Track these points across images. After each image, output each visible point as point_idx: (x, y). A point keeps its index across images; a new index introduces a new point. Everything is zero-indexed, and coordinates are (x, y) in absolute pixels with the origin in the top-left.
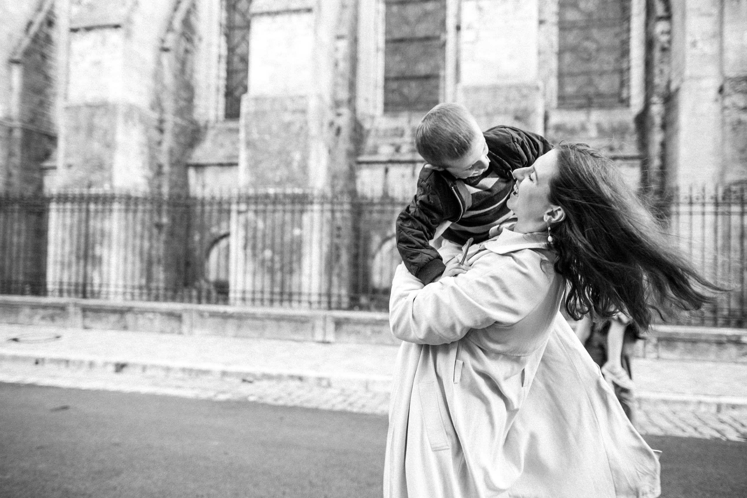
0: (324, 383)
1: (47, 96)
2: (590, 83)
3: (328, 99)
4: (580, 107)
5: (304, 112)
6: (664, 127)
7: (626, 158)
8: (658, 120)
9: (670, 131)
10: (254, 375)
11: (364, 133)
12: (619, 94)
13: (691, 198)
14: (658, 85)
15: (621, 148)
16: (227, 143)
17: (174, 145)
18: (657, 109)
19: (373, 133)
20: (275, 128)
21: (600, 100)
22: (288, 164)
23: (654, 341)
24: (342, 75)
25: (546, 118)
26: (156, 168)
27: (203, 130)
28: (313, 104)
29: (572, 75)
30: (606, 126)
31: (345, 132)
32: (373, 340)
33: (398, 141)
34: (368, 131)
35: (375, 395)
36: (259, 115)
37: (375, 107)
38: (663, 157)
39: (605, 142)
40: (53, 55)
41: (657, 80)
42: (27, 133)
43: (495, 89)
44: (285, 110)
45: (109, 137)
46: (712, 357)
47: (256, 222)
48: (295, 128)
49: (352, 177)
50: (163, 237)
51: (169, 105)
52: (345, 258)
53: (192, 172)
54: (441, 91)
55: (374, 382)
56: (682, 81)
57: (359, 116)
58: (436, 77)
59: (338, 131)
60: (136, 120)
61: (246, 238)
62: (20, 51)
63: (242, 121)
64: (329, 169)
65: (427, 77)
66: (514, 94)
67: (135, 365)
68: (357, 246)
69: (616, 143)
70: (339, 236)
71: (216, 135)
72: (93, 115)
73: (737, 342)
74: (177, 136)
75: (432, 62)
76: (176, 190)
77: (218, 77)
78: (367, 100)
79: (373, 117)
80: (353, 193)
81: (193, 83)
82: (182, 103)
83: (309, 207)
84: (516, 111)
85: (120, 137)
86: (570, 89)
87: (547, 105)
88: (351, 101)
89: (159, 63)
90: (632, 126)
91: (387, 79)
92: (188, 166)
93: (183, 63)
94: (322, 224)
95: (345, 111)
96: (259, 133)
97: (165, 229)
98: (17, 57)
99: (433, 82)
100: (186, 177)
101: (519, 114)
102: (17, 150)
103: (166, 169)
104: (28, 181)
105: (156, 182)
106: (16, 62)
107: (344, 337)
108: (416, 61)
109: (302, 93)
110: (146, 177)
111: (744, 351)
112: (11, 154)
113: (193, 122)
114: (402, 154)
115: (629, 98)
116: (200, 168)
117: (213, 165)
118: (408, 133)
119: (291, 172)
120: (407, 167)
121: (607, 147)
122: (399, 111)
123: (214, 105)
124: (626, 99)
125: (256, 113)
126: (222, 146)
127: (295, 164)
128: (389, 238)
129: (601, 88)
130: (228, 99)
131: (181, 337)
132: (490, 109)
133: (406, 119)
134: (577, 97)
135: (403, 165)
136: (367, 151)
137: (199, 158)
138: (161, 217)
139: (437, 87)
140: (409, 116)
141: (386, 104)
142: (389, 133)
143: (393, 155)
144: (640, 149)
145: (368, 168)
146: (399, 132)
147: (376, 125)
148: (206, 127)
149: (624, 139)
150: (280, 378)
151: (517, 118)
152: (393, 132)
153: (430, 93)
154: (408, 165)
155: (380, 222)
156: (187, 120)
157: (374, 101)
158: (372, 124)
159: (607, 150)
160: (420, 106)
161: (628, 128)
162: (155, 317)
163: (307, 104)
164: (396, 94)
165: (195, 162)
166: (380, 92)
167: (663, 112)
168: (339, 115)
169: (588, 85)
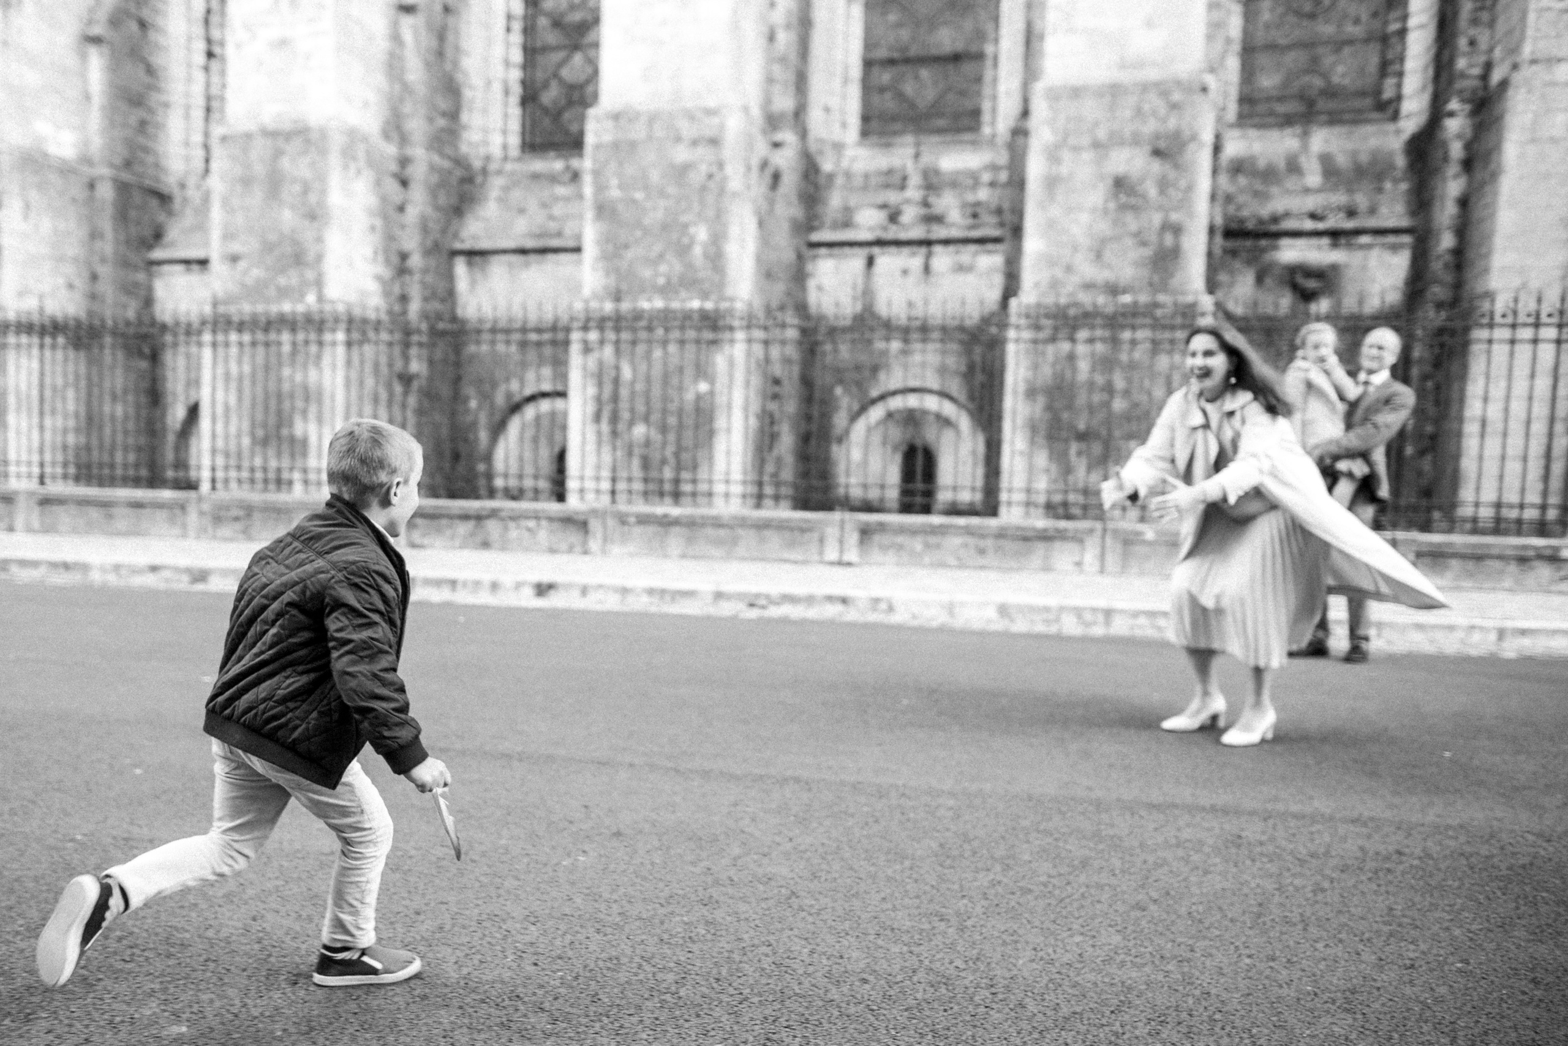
0: (883, 606)
1: (151, 111)
2: (1314, 66)
3: (756, 112)
4: (1288, 121)
5: (714, 142)
6: (1468, 165)
7: (1379, 232)
8: (1456, 150)
9: (1479, 175)
10: (768, 597)
11: (822, 181)
12: (1378, 91)
13: (1538, 315)
14: (1463, 75)
15: (1372, 211)
16: (532, 205)
17: (429, 211)
18: (1455, 126)
19: (839, 181)
20: (655, 176)
21: (1332, 105)
22: (683, 251)
24: (783, 60)
25: (1217, 149)
26: (395, 260)
27: (479, 179)
28: (734, 126)
29: (1272, 47)
30: (1342, 161)
31: (790, 181)
32: (927, 560)
33: (893, 197)
34: (831, 177)
36: (623, 149)
37: (844, 125)
38: (1463, 229)
39: (1339, 198)
40: (160, 21)
41: (1461, 63)
42: (123, 188)
43: (1114, 91)
44: (678, 139)
45: (313, 198)
46: (1508, 583)
47: (617, 368)
48: (696, 178)
49: (799, 276)
50: (412, 401)
51: (417, 126)
52: (787, 441)
53: (461, 268)
54: (987, 91)
56: (1515, 67)
57: (813, 147)
58: (980, 56)
59: (776, 177)
60: (362, 163)
61: (599, 400)
62: (102, 15)
63: (586, 163)
64: (759, 260)
65: (956, 58)
66: (1154, 101)
67: (566, 585)
68: (808, 418)
69: (1361, 200)
70: (775, 397)
71: (506, 189)
72: (278, 154)
73: (1553, 558)
74: (433, 192)
75: (968, 25)
76: (436, 306)
77: (507, 63)
78: (827, 110)
79: (838, 147)
80: (802, 308)
81: (459, 77)
82: (441, 122)
83: (727, 335)
84: (1157, 136)
85: (335, 198)
86: (1268, 81)
87: (1219, 120)
88: (799, 113)
89: (396, 38)
90: (1401, 161)
91: (868, 64)
92: (455, 253)
93: (441, 35)
94: (748, 372)
95: (788, 136)
96: (620, 187)
97: (415, 384)
98: (97, 30)
99: (967, 68)
100: (449, 277)
101: (1162, 145)
102: (107, 225)
103: (416, 261)
104: (128, 289)
105: (397, 290)
106: (96, 40)
107: (876, 555)
108: (933, 24)
109: (711, 103)
110: (378, 278)
111: (1562, 573)
112: (95, 235)
113: (460, 162)
114: (903, 226)
115: (1399, 98)
116: (477, 259)
117: (504, 252)
118: (915, 180)
119: (690, 266)
120: (914, 254)
121: (1339, 209)
122: (895, 133)
123: (499, 124)
124: (1390, 102)
125: (616, 145)
126: (522, 211)
127: (698, 250)
128: (874, 402)
129: (1336, 79)
130: (528, 111)
131: (587, 558)
132: (1102, 134)
133: (910, 151)
134: (1280, 99)
135: (906, 250)
136: (828, 220)
137: (474, 237)
138: (406, 358)
139: (979, 80)
140: (918, 145)
141: (866, 119)
142: (873, 181)
143: (885, 229)
144: (1413, 213)
145: (831, 256)
146: (896, 179)
147: (845, 163)
148: (484, 171)
149: (1380, 190)
150: (810, 600)
151: (1157, 153)
152: (881, 179)
153: (962, 93)
154: (915, 249)
155: (858, 368)
156: (449, 158)
157: (843, 112)
158: (838, 162)
159: (1342, 215)
160: (941, 123)
161: (1392, 167)
162: (539, 525)
163: (722, 127)
164: (888, 95)
165: (467, 245)
166: (855, 92)
167: (1469, 133)
168: (777, 145)
169: (1307, 71)
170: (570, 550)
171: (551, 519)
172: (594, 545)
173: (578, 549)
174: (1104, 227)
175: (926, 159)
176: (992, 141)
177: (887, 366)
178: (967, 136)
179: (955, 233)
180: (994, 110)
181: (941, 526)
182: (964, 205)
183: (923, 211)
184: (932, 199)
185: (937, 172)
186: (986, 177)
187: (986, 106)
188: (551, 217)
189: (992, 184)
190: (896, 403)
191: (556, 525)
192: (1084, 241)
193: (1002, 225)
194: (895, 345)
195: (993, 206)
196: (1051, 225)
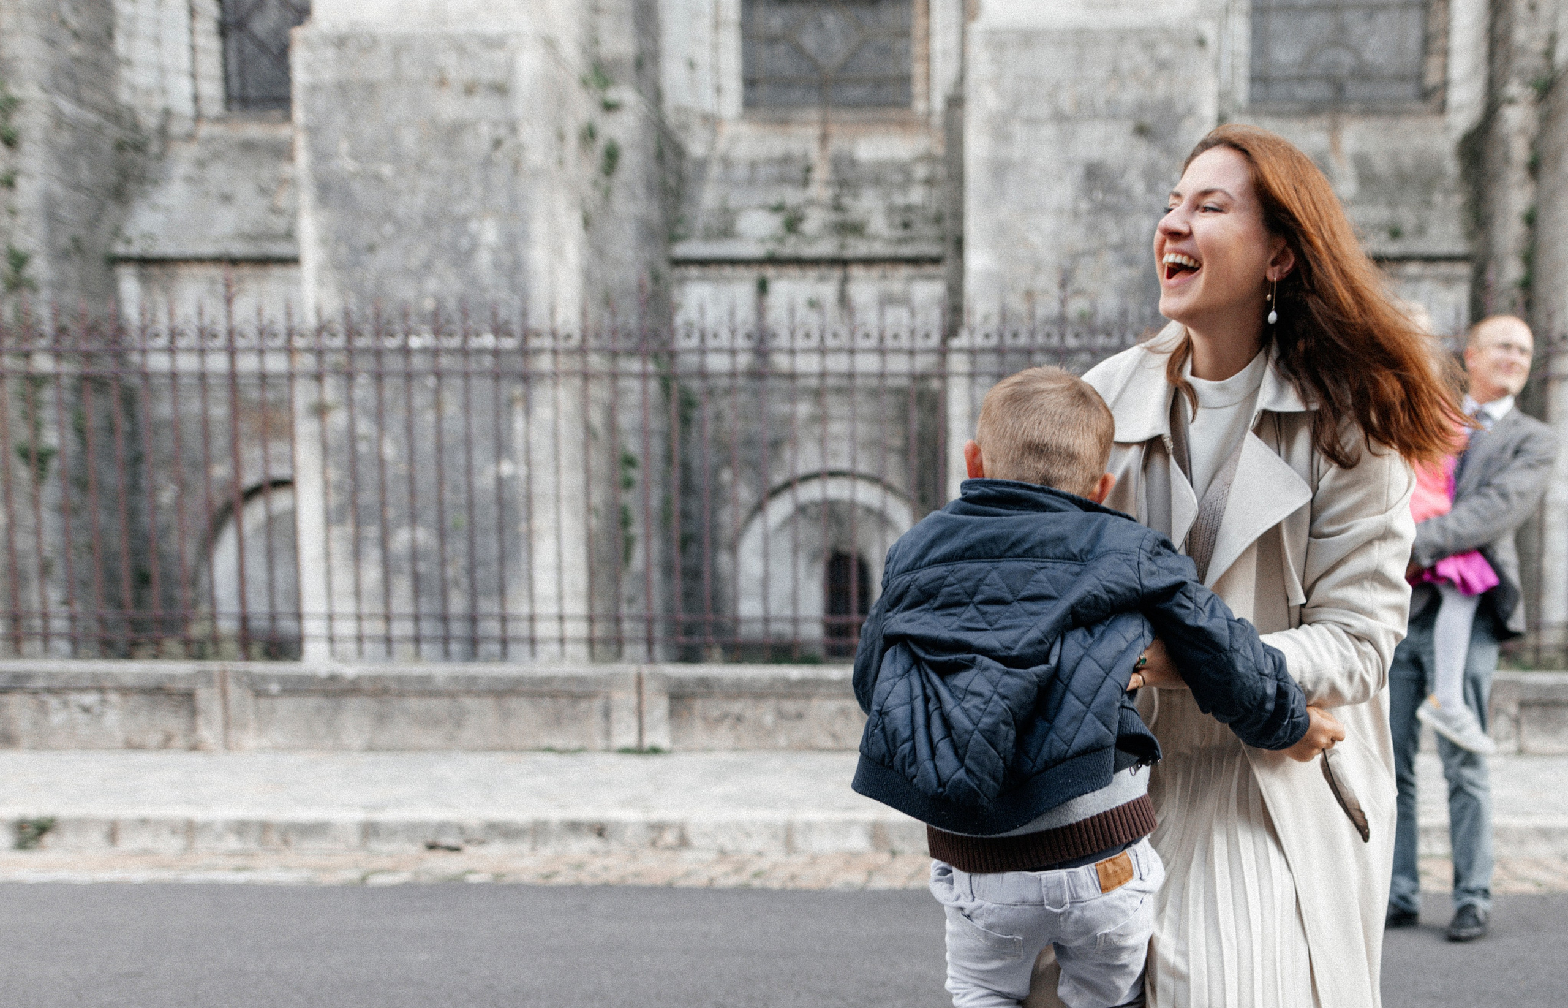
0: (670, 837)
2: (1341, 37)
3: (570, 50)
4: (1312, 109)
5: (500, 90)
6: (1534, 168)
7: (1430, 259)
8: (1519, 151)
9: (1548, 182)
10: (461, 829)
11: (689, 169)
12: (1420, 77)
14: (1523, 50)
15: (1421, 231)
16: (245, 191)
17: (59, 190)
18: (1517, 117)
19: (714, 170)
20: (409, 139)
21: (1365, 90)
22: (462, 258)
23: (1513, 709)
27: (154, 148)
28: (530, 68)
29: (1290, 8)
30: (1381, 165)
31: (631, 162)
32: (782, 740)
33: (792, 196)
34: (702, 164)
35: (814, 860)
36: (355, 94)
37: (718, 90)
38: (1530, 256)
39: (1379, 213)
41: (1521, 35)
43: (1080, 40)
44: (442, 83)
48: (477, 143)
49: (659, 303)
50: (51, 492)
53: (129, 285)
54: (918, 49)
55: (809, 826)
57: (672, 120)
59: (612, 157)
63: (299, 114)
64: (588, 277)
66: (1134, 56)
67: (81, 824)
69: (1407, 217)
70: (627, 484)
71: (201, 164)
74: (64, 160)
78: (692, 65)
79: (711, 121)
82: (74, 49)
84: (1141, 107)
86: (1286, 54)
87: (1223, 96)
88: (646, 64)
90: (1452, 167)
92: (115, 261)
95: (625, 94)
96: (355, 156)
97: (54, 464)
100: (109, 295)
101: (1149, 119)
103: (42, 268)
107: (699, 735)
109: (493, 27)
113: (117, 115)
114: (804, 236)
115: (1445, 85)
116: (155, 271)
117: (200, 260)
118: (821, 173)
119: (473, 281)
120: (822, 279)
121: (1380, 227)
122: (792, 105)
123: (184, 62)
124: (1434, 90)
125: (343, 89)
126: (227, 198)
127: (484, 260)
128: (775, 492)
129: (1368, 56)
130: (233, 44)
131: (196, 758)
132: (1066, 102)
133: (813, 132)
134: (1302, 80)
135: (812, 273)
136: (699, 224)
137: (150, 236)
138: (37, 427)
139: (905, 33)
140: (824, 123)
141: (750, 82)
142: (763, 172)
143: (781, 240)
144: (1471, 235)
145: (703, 279)
146: (795, 171)
147: (722, 146)
148: (163, 132)
149: (1428, 204)
150: (538, 831)
151: (1142, 131)
152: (774, 171)
153: (884, 51)
154: (824, 270)
155: (749, 443)
156: (94, 107)
157: (716, 69)
158: (712, 146)
159: (1383, 236)
160: (855, 93)
161: (1440, 173)
162: (104, 702)
163: (510, 67)
164: (781, 48)
165: (136, 250)
166: (731, 43)
167: (1533, 127)
168: (609, 107)
169: (1335, 43)
170: (166, 743)
171: (125, 691)
172: (208, 733)
173: (179, 741)
174: (1076, 236)
175: (837, 144)
176: (926, 122)
177: (794, 443)
178: (893, 113)
179: (879, 249)
180: (928, 78)
181: (803, 682)
182: (891, 210)
183: (834, 217)
184: (846, 201)
185: (853, 163)
186: (921, 171)
187: (918, 70)
188: (275, 210)
189: (929, 182)
190: (811, 492)
191: (135, 700)
192: (1050, 258)
193: (942, 239)
194: (804, 409)
195: (932, 212)
196: (1001, 233)
